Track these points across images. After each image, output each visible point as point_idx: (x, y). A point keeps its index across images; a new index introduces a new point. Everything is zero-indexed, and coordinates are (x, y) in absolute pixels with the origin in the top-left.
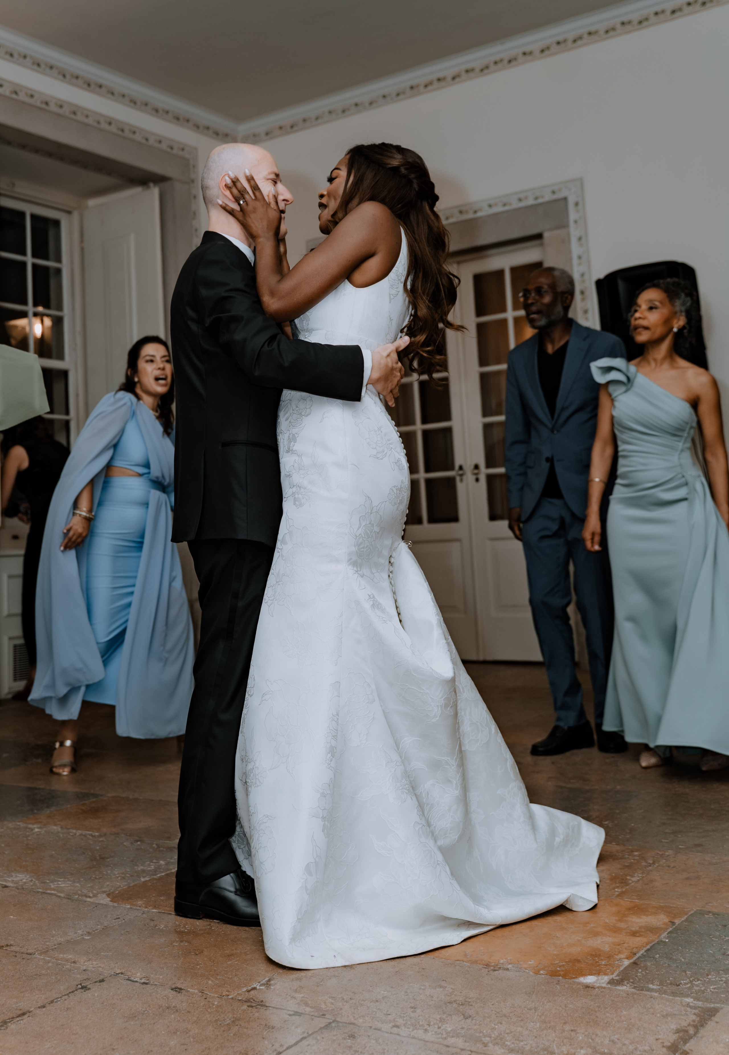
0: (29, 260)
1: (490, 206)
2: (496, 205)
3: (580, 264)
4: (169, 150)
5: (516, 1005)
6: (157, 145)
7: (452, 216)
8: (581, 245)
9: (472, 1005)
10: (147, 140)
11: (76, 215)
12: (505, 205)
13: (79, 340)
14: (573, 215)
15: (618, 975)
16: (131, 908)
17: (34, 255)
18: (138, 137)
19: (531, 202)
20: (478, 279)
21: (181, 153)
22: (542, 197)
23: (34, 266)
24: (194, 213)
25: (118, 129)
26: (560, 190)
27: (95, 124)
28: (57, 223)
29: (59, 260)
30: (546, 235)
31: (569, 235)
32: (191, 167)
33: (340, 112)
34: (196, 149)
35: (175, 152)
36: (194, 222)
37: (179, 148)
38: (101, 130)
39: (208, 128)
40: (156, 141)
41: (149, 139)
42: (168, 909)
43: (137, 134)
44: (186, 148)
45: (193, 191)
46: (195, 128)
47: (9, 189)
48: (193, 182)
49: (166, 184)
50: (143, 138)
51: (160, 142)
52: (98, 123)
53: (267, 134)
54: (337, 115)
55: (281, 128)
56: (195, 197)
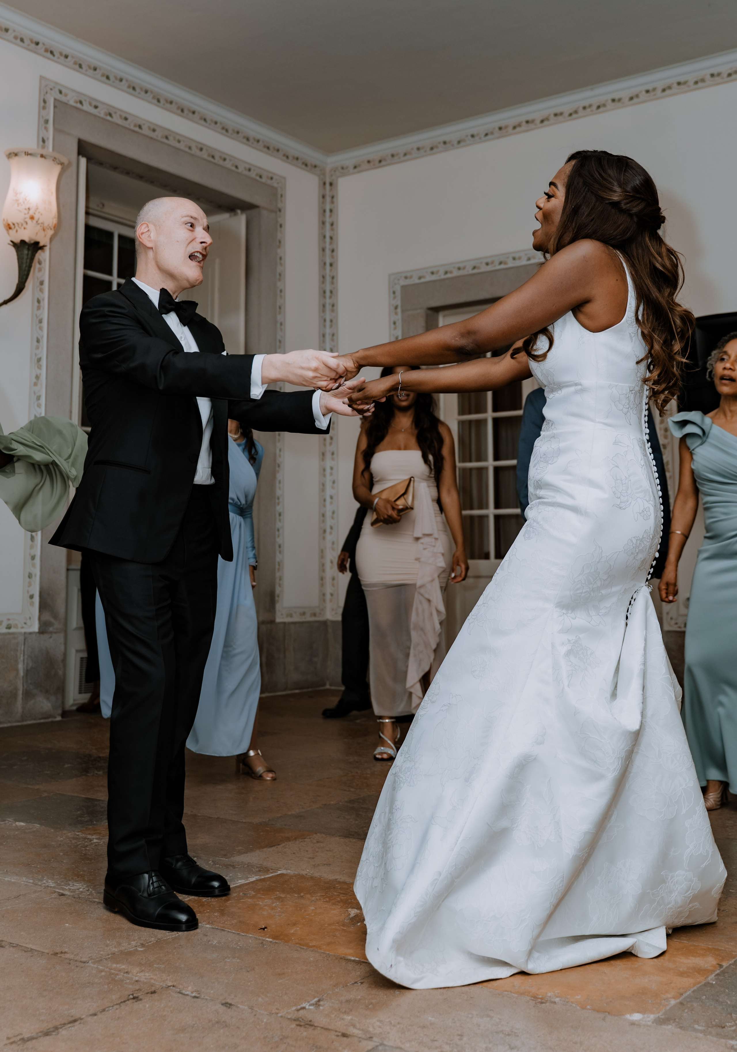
0: (115, 279)
4: (258, 178)
5: (562, 1038)
6: (246, 173)
9: (518, 1036)
10: (237, 167)
15: (664, 1014)
17: (118, 276)
18: (228, 164)
21: (269, 182)
24: (280, 242)
25: (209, 155)
27: (187, 150)
32: (279, 196)
33: (428, 149)
34: (285, 178)
35: (263, 180)
36: (279, 251)
37: (268, 177)
38: (193, 155)
39: (297, 159)
40: (245, 169)
41: (239, 167)
42: (222, 925)
43: (227, 161)
44: (275, 177)
45: (279, 220)
46: (285, 158)
47: (99, 209)
48: (280, 211)
49: (253, 212)
50: (233, 165)
51: (250, 170)
52: (190, 148)
53: (355, 167)
54: (425, 151)
55: (369, 162)
56: (281, 226)
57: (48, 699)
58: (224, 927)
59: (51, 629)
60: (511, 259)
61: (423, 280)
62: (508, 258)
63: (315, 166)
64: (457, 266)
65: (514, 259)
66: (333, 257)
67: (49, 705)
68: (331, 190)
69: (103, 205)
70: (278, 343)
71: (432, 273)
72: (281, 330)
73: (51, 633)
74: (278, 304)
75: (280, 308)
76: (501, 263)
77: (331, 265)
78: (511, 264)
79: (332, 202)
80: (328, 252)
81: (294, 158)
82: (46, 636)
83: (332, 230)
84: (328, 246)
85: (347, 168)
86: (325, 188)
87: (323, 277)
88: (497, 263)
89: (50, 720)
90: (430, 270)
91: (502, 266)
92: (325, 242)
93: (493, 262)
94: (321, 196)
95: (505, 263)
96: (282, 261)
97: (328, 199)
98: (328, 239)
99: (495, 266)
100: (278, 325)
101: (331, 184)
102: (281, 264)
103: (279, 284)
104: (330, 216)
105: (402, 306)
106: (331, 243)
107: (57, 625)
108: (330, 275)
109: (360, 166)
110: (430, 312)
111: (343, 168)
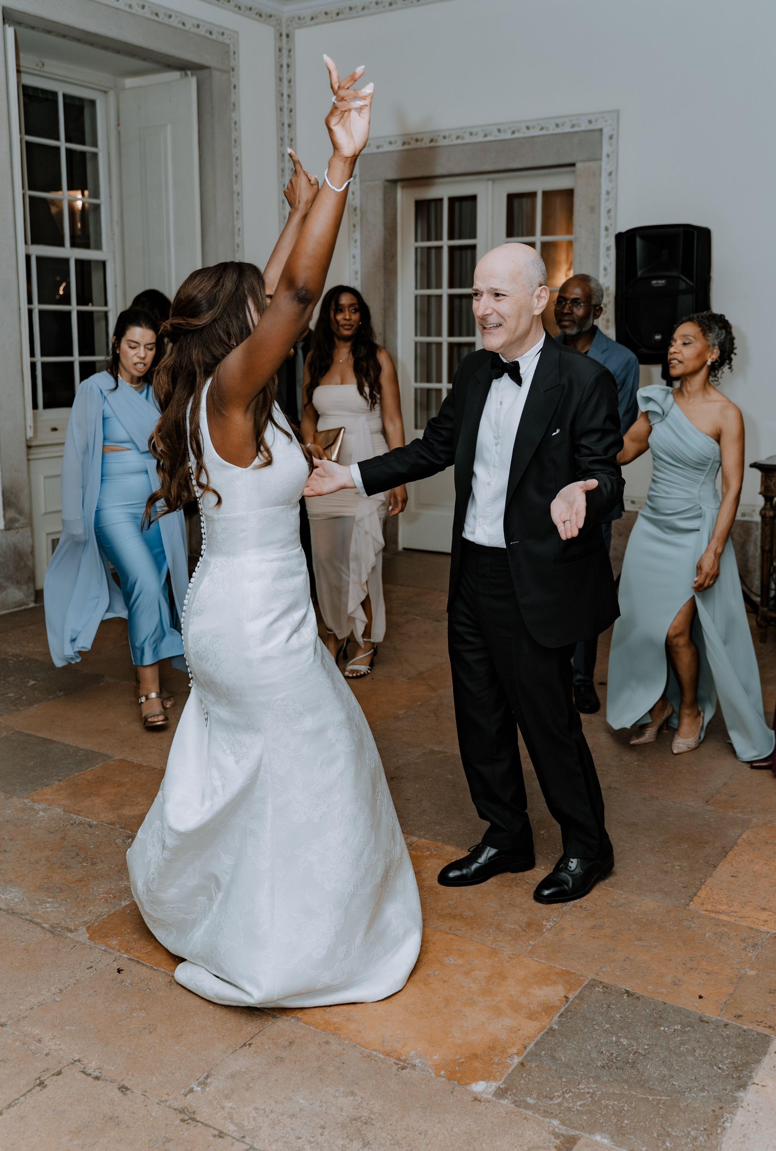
0: (63, 145)
1: (528, 128)
2: (534, 127)
3: (607, 200)
4: (208, 35)
5: (411, 1126)
6: (195, 30)
7: (490, 134)
8: (611, 181)
9: (373, 1125)
10: (184, 24)
11: (112, 94)
12: (542, 129)
13: (116, 229)
14: (606, 149)
15: (504, 1083)
16: (105, 951)
17: (68, 140)
18: (174, 22)
19: (567, 129)
20: (512, 198)
21: (221, 38)
22: (579, 126)
23: (69, 151)
24: (234, 105)
25: (152, 13)
26: (597, 120)
27: (127, 9)
28: (93, 103)
29: (95, 144)
30: (578, 165)
31: (600, 168)
32: (232, 53)
33: (387, 5)
34: (237, 32)
35: (214, 37)
36: (233, 115)
37: (218, 33)
38: (133, 15)
39: (251, 9)
40: (193, 25)
41: (186, 23)
42: (138, 954)
43: (173, 18)
44: (226, 32)
45: (232, 80)
46: (237, 9)
47: (38, 68)
48: (233, 70)
49: (205, 73)
50: (179, 22)
51: (198, 26)
52: (130, 6)
53: (312, 19)
54: (384, 7)
55: (326, 13)
56: (235, 87)
57: (19, 589)
58: (139, 958)
59: (17, 525)
60: (468, 134)
61: (381, 150)
62: (465, 132)
63: (271, 16)
64: (415, 137)
65: (471, 134)
66: (291, 117)
67: (21, 594)
68: (288, 42)
69: (43, 65)
70: (235, 215)
71: (390, 143)
72: (238, 200)
73: (17, 528)
74: (234, 173)
75: (236, 177)
76: (458, 138)
77: (289, 126)
78: (468, 139)
79: (289, 56)
80: (286, 111)
81: (246, 8)
82: (12, 532)
83: (290, 87)
84: (286, 105)
85: (304, 18)
86: (281, 40)
87: (282, 139)
88: (454, 137)
89: (23, 608)
90: (388, 140)
91: (459, 141)
92: (282, 101)
93: (450, 136)
94: (277, 50)
95: (463, 138)
96: (237, 126)
97: (285, 52)
98: (285, 97)
99: (452, 140)
100: (235, 195)
101: (288, 36)
102: (236, 130)
103: (234, 151)
104: (288, 72)
105: (360, 177)
106: (289, 102)
107: (22, 520)
108: (288, 137)
109: (317, 17)
110: (387, 184)
111: (299, 18)
